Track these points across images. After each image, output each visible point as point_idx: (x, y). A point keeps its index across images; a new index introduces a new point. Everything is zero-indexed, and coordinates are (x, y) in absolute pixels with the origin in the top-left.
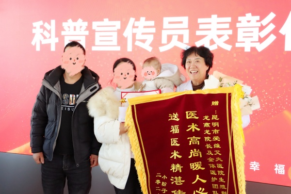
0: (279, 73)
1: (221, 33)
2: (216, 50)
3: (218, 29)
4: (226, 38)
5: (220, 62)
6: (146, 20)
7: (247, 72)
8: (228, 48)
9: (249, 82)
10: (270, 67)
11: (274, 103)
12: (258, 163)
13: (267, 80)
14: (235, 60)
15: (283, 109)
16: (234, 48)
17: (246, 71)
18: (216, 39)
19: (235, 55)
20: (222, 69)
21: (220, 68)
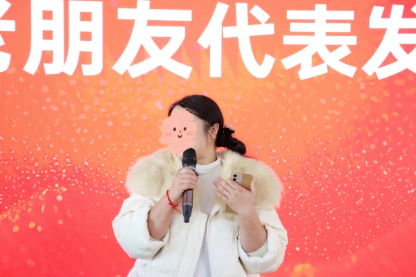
8: (349, 71)
16: (360, 73)
19: (362, 86)
20: (339, 114)
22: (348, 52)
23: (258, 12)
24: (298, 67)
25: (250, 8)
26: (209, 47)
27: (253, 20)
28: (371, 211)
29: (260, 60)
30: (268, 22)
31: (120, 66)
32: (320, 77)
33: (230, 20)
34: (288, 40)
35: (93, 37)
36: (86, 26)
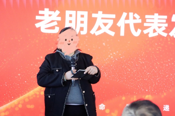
2: (157, 36)
5: (160, 43)
8: (165, 35)
14: (169, 43)
16: (168, 35)
18: (157, 29)
19: (169, 40)
20: (161, 48)
21: (160, 47)
22: (165, 29)
23: (136, 15)
24: (148, 33)
25: (134, 14)
26: (120, 27)
27: (134, 18)
28: (170, 79)
29: (136, 31)
30: (139, 19)
31: (92, 32)
32: (155, 36)
33: (127, 18)
34: (145, 25)
35: (84, 22)
36: (82, 19)
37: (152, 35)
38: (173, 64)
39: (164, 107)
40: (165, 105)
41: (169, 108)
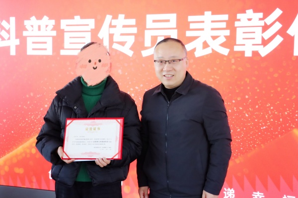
0: (287, 83)
1: (215, 33)
2: (211, 54)
3: (212, 29)
4: (222, 40)
5: (215, 69)
6: (126, 18)
7: (248, 82)
9: (250, 93)
10: (276, 75)
11: (281, 120)
12: (262, 194)
13: (272, 91)
14: (234, 67)
15: (292, 128)
17: (248, 80)
18: (210, 41)
21: (216, 76)
37: (200, 53)
38: (241, 108)
39: (224, 192)
40: (227, 189)
41: (234, 195)
